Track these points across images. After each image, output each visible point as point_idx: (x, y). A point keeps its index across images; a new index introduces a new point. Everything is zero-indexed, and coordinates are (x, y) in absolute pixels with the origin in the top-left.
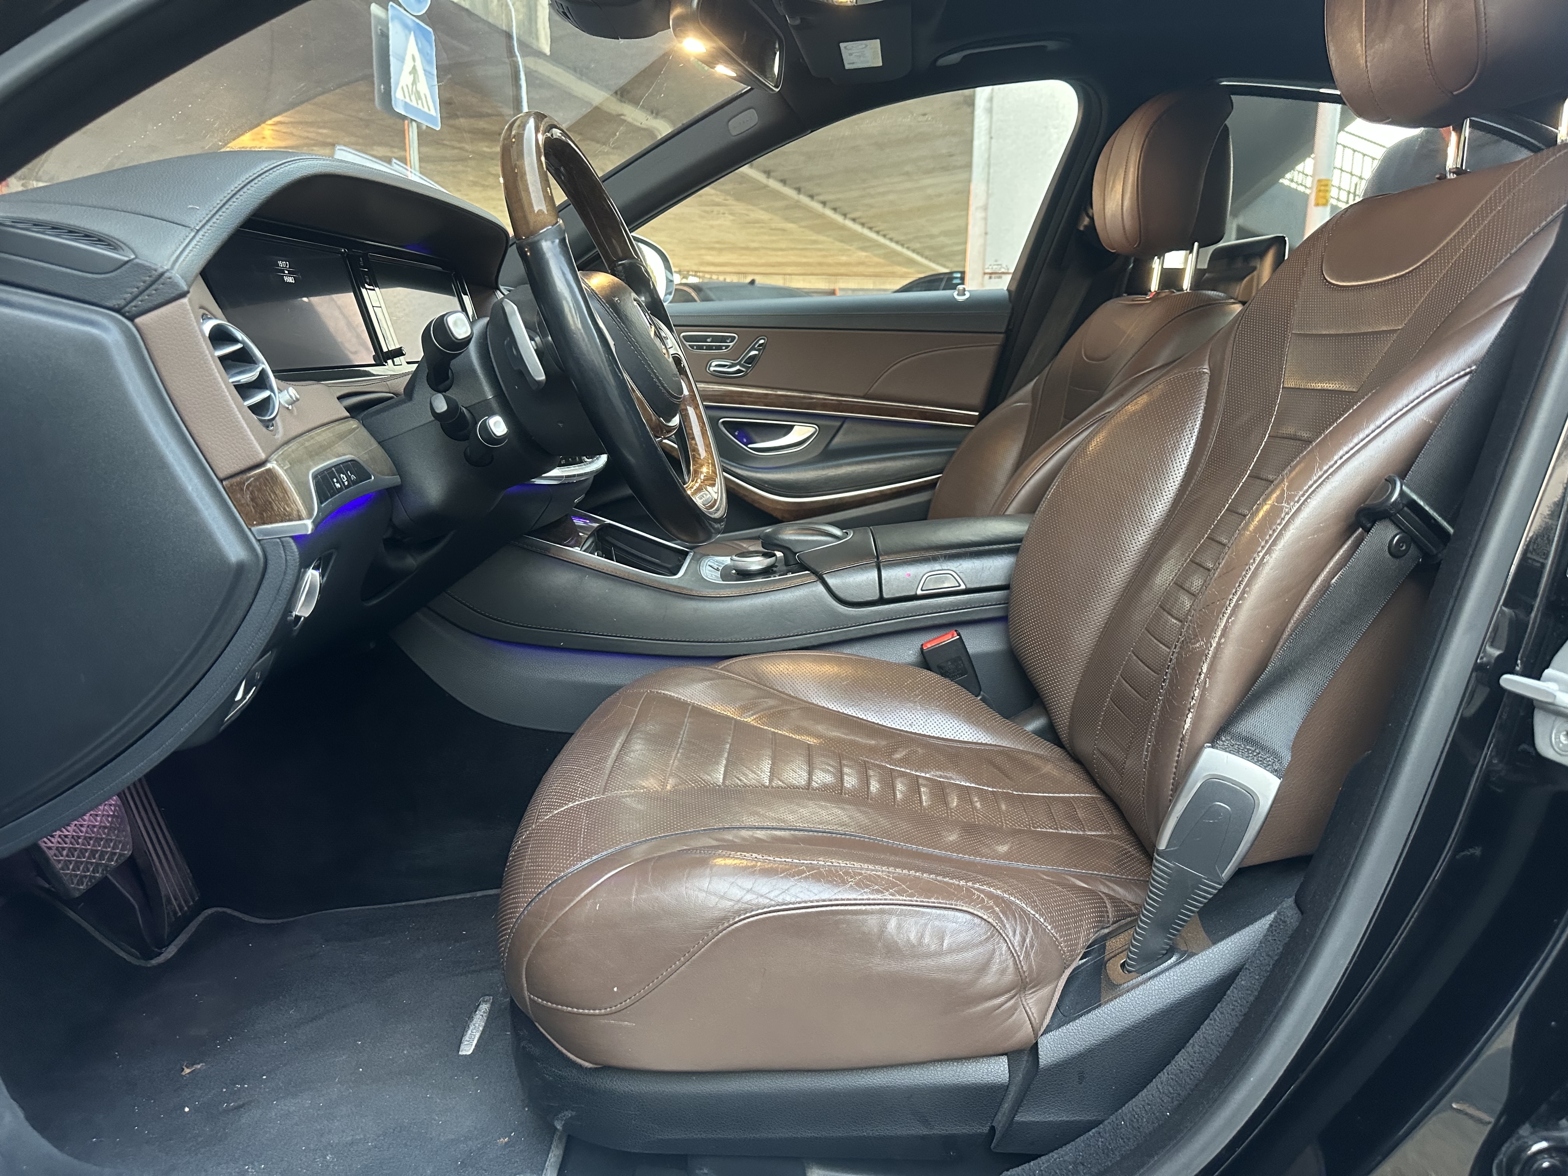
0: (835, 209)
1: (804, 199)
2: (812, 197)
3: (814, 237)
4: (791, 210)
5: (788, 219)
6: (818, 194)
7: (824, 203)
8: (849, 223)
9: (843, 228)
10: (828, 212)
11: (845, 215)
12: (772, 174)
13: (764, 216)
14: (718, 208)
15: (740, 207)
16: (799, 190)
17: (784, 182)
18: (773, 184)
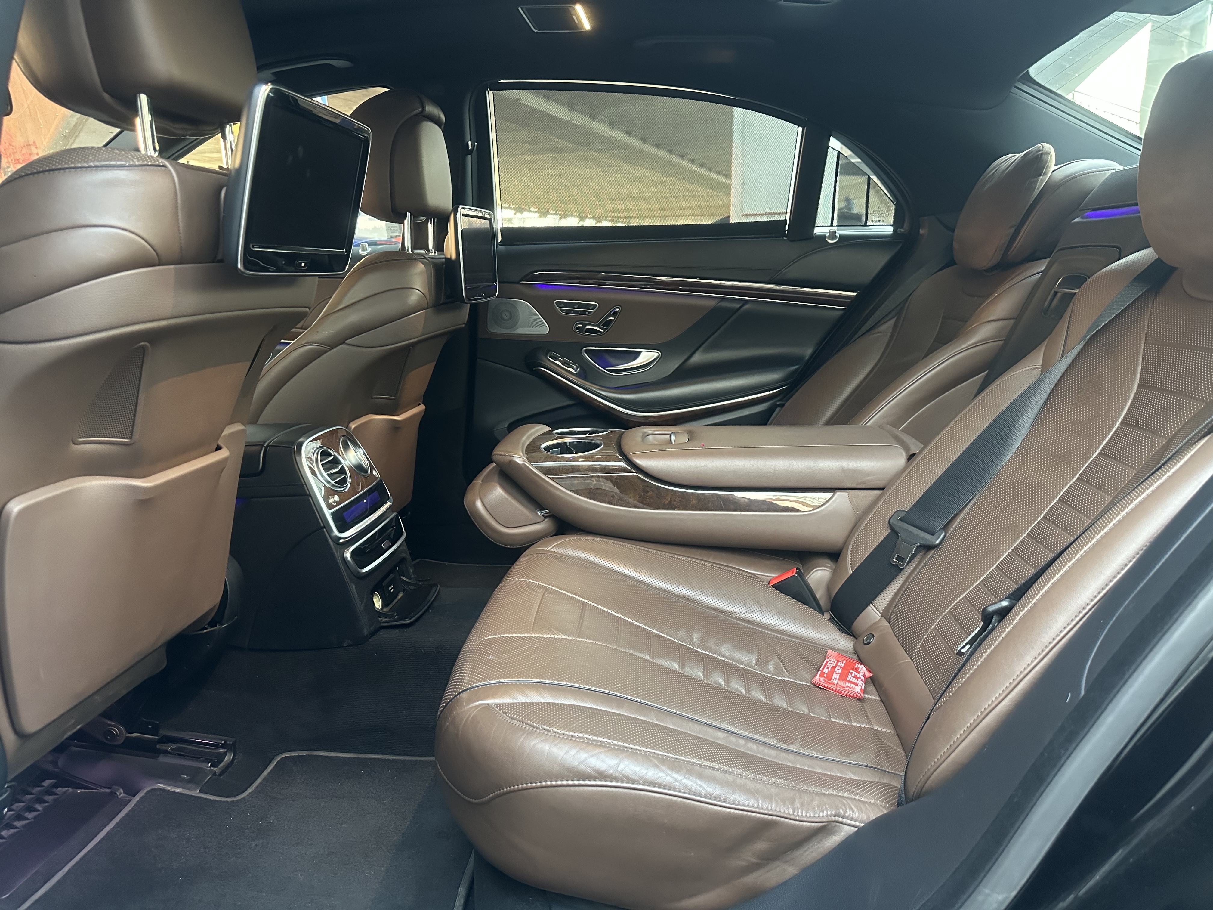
0: (701, 166)
1: (675, 159)
2: (682, 156)
3: (690, 187)
4: (667, 169)
5: (666, 175)
6: (687, 154)
7: (692, 161)
8: (714, 175)
9: (710, 179)
10: (696, 168)
11: (710, 170)
12: (647, 141)
13: (648, 173)
14: (611, 169)
15: (627, 167)
16: (670, 152)
17: (657, 146)
18: (648, 148)
